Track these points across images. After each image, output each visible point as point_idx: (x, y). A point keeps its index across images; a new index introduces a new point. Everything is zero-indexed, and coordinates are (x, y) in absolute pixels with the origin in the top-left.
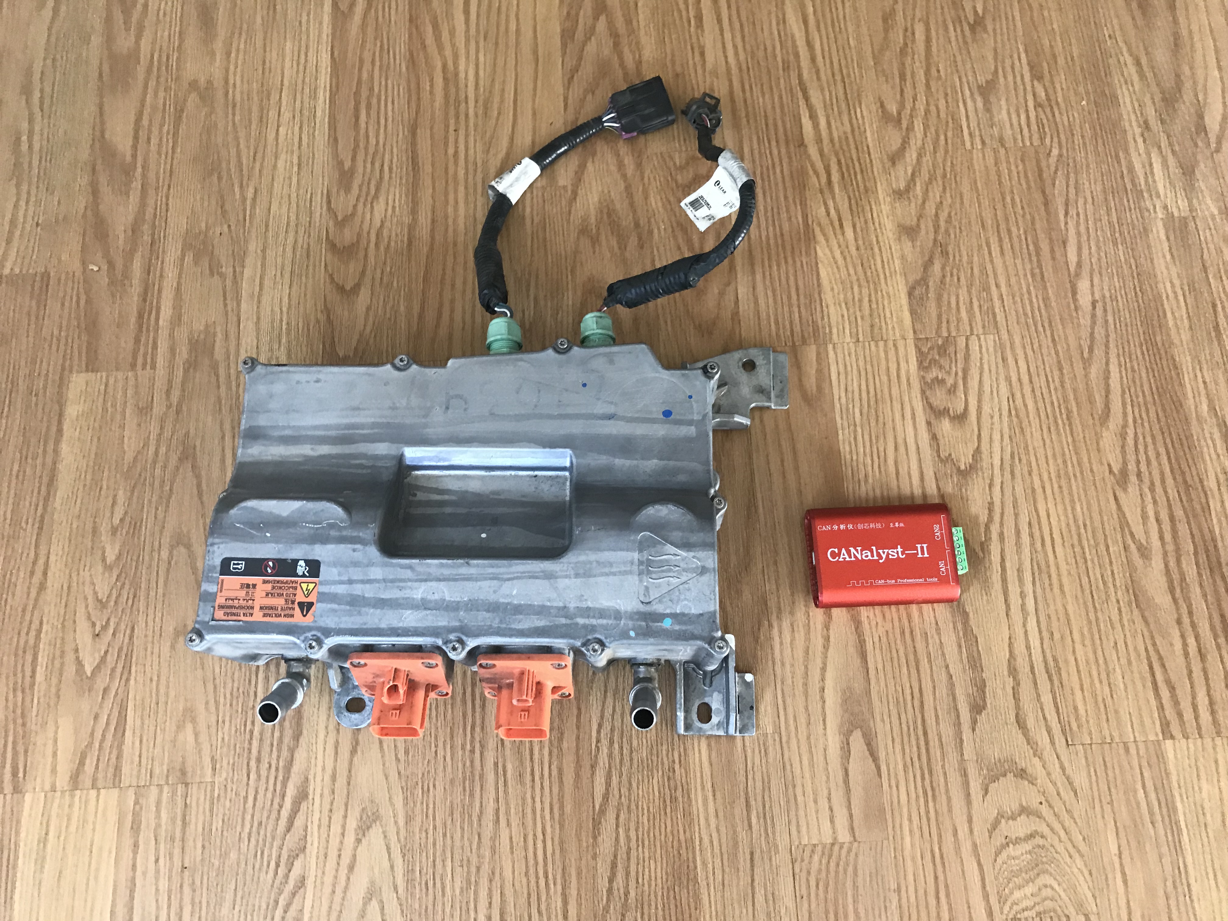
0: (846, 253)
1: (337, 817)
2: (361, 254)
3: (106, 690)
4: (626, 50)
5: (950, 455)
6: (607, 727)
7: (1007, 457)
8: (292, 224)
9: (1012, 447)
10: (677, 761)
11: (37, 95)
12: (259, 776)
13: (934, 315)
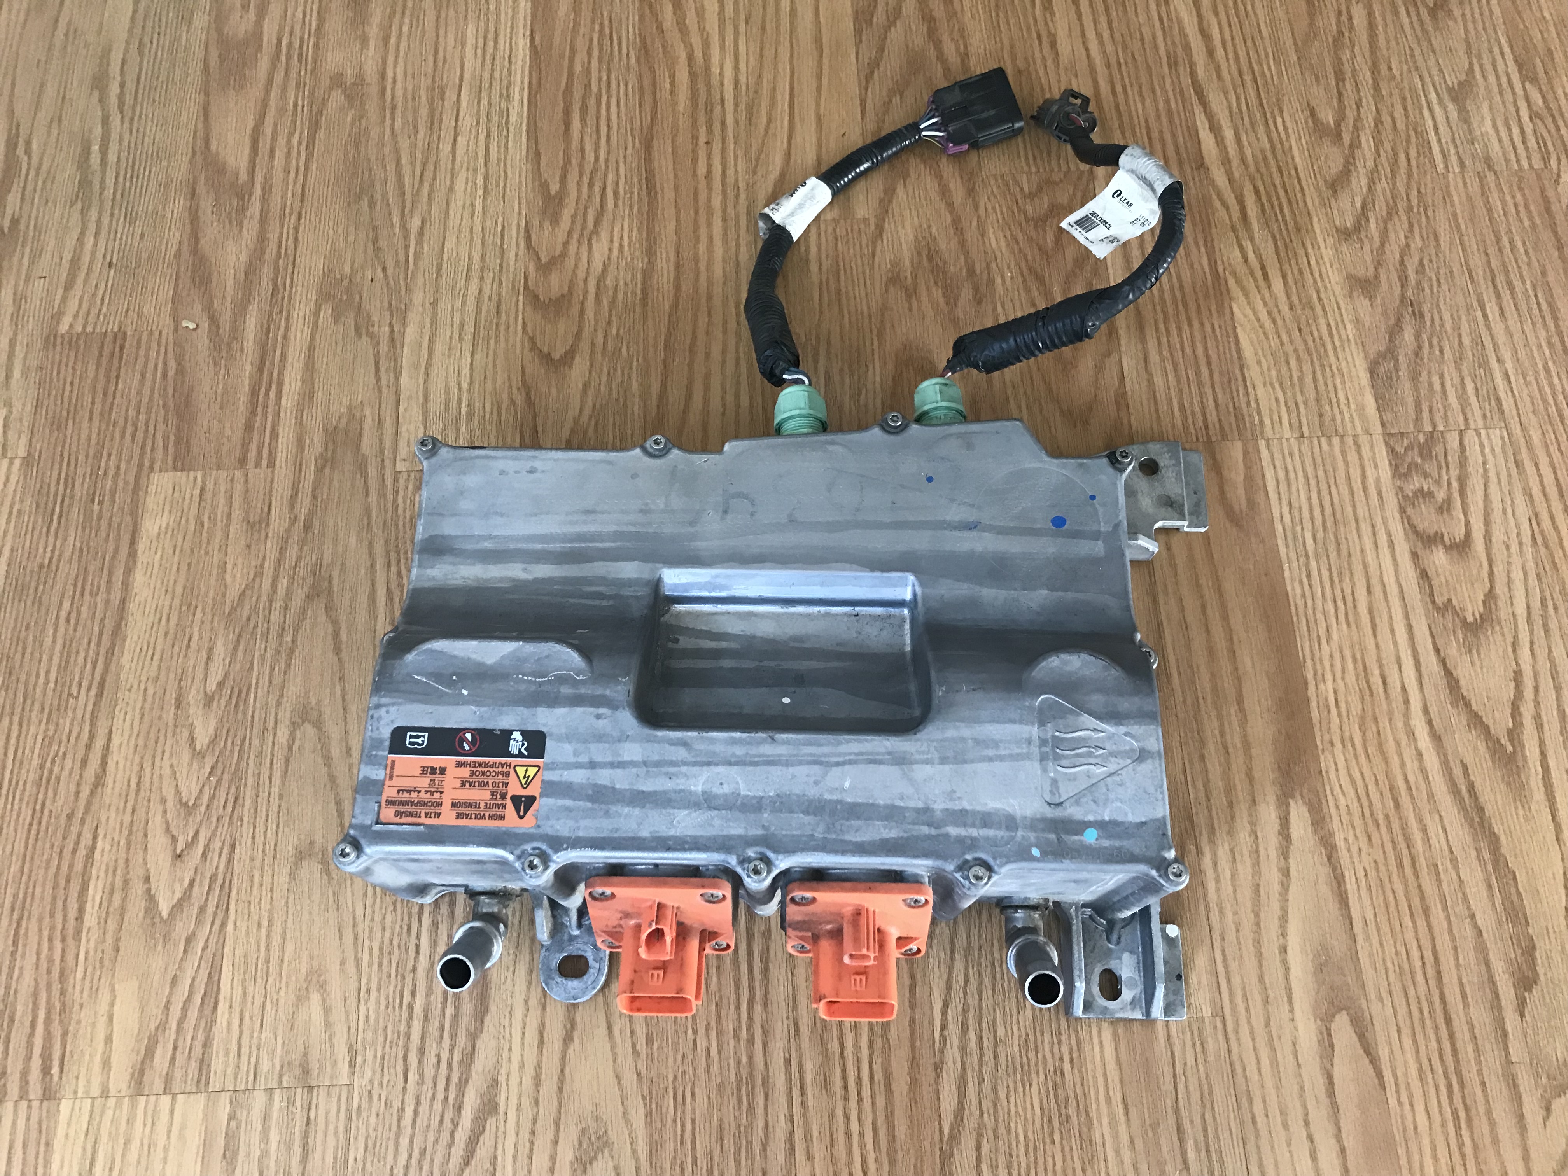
0: (1276, 314)
1: (544, 1141)
2: (575, 311)
3: (189, 940)
4: (945, 38)
5: (1450, 600)
6: (956, 1006)
7: (1536, 604)
8: (476, 267)
9: (1542, 591)
10: (1067, 1058)
11: (114, 89)
12: (421, 1075)
13: (1410, 401)
